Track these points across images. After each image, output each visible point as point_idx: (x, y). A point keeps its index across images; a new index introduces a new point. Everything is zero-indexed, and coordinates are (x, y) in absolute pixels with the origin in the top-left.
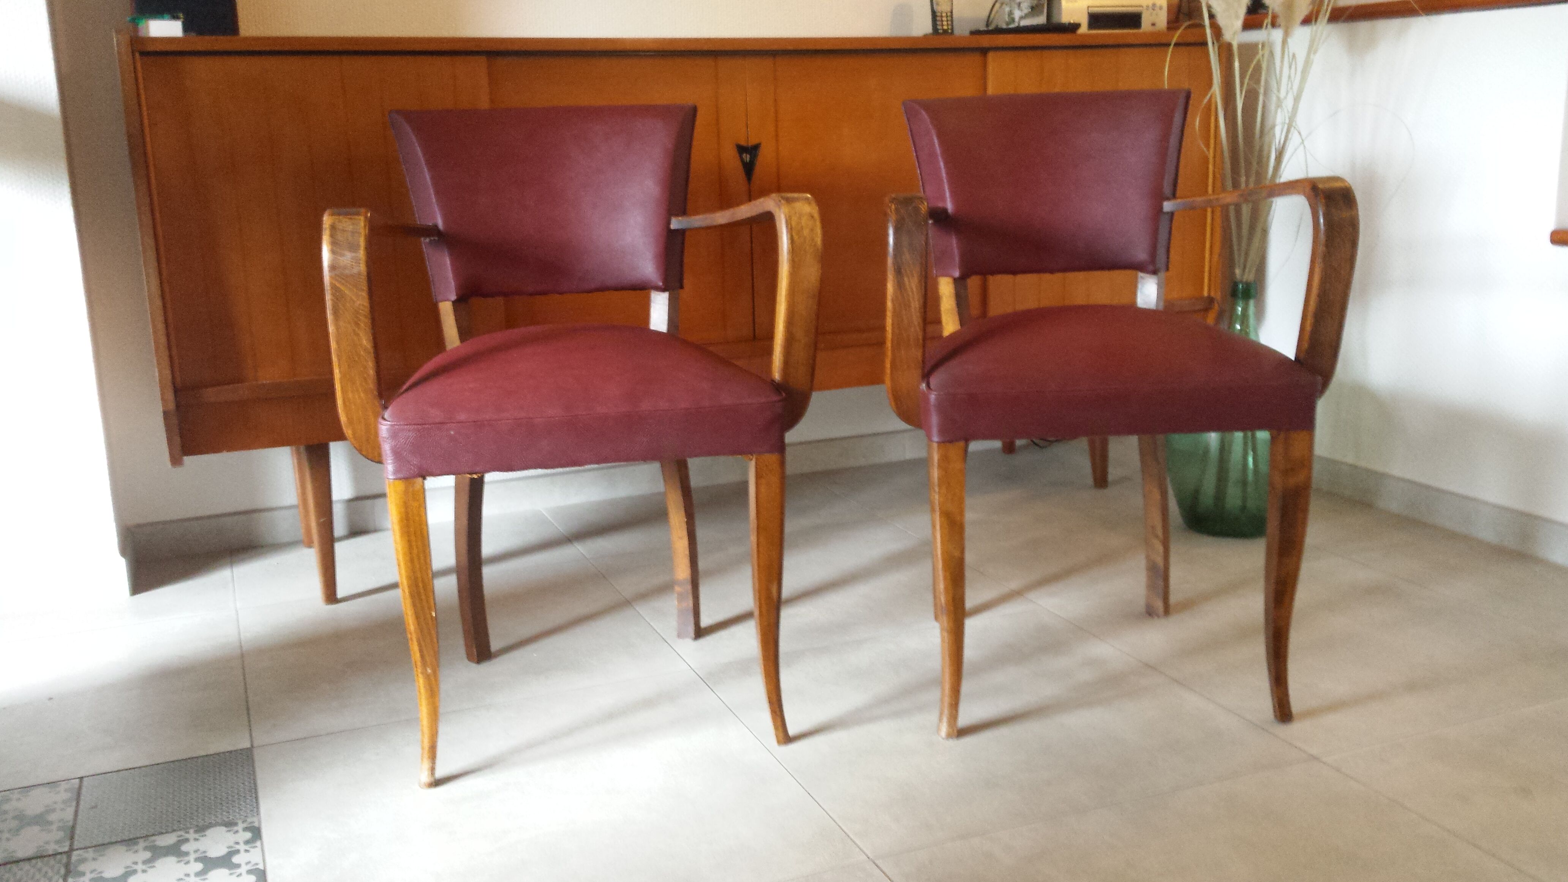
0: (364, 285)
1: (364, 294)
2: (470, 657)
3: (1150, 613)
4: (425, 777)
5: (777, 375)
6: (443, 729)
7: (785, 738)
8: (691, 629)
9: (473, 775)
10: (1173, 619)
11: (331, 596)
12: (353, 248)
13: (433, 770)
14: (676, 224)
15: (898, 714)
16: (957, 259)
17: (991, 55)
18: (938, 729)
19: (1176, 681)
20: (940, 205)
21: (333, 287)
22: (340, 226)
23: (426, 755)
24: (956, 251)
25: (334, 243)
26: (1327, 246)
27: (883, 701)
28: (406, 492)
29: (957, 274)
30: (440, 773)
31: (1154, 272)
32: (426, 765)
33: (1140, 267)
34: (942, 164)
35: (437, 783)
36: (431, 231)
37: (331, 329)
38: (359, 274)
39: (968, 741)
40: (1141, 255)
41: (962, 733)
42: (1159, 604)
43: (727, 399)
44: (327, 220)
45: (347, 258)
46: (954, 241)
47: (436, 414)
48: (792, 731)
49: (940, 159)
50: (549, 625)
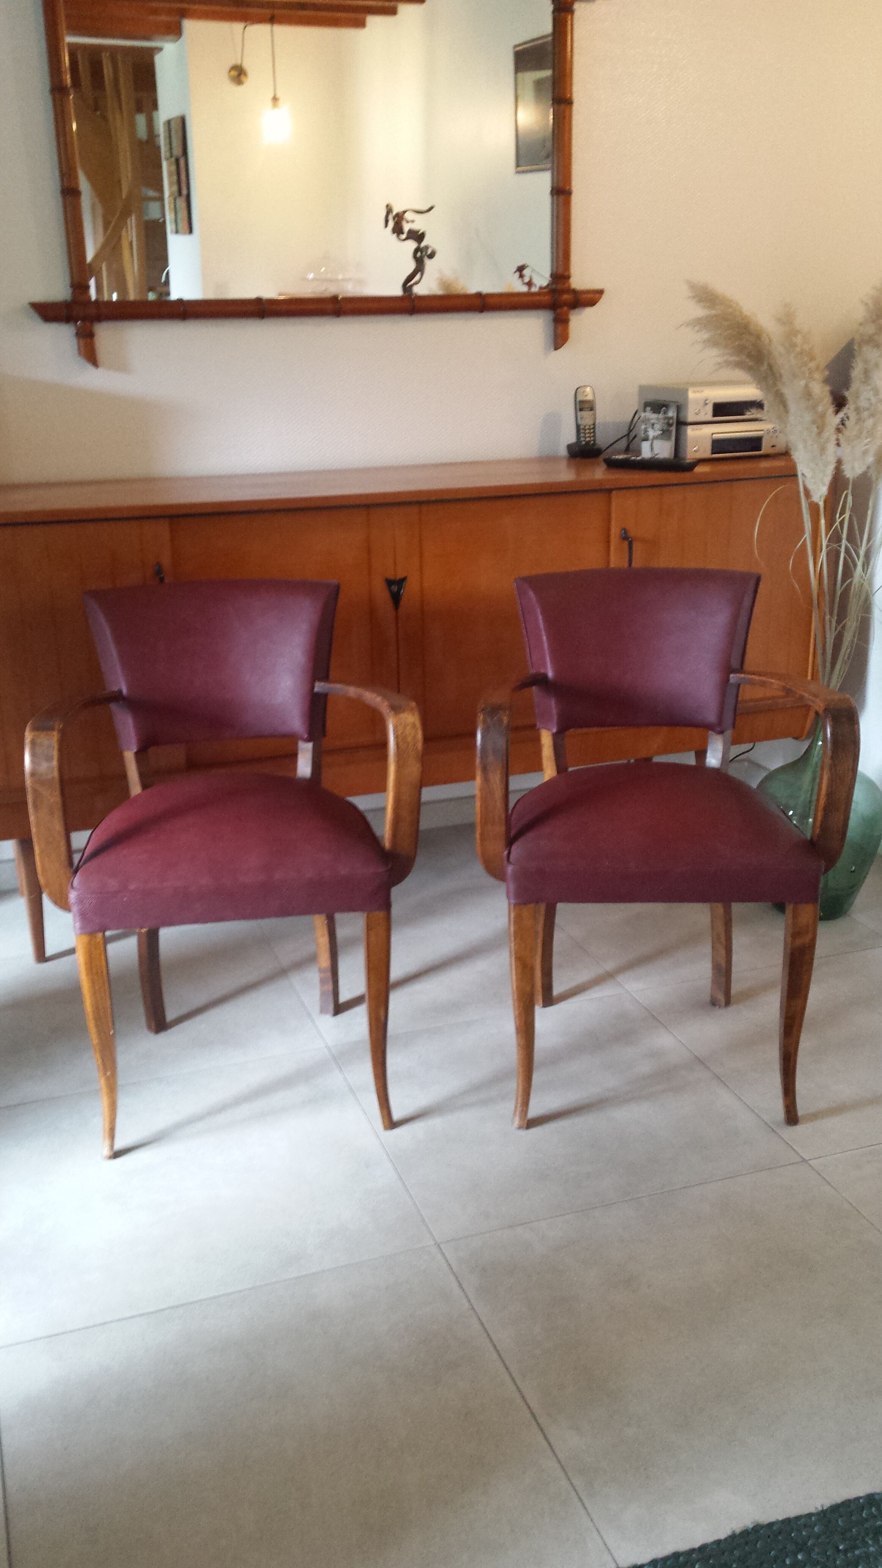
0: (57, 786)
1: (57, 793)
2: (149, 1028)
3: (714, 1003)
4: (106, 1151)
5: (387, 844)
6: (123, 1102)
7: (391, 1124)
8: (331, 1007)
9: (143, 1149)
10: (732, 1008)
11: (41, 956)
12: (49, 759)
13: (112, 1146)
14: (319, 687)
15: (484, 1103)
16: (555, 718)
17: (614, 492)
18: (513, 1122)
19: (718, 1078)
20: (542, 671)
21: (35, 791)
22: (39, 741)
23: (107, 1135)
24: (554, 712)
25: (33, 755)
26: (832, 758)
27: (476, 1088)
28: (89, 943)
29: (554, 730)
30: (119, 1145)
31: (721, 732)
32: (107, 1143)
33: (709, 727)
34: (545, 638)
35: (117, 1155)
36: (117, 697)
37: (32, 818)
38: (53, 778)
39: (535, 1131)
40: (711, 717)
41: (531, 1124)
42: (721, 998)
43: (343, 870)
44: (28, 736)
45: (44, 766)
46: (553, 703)
47: (113, 884)
48: (396, 1115)
49: (543, 633)
50: (217, 994)
